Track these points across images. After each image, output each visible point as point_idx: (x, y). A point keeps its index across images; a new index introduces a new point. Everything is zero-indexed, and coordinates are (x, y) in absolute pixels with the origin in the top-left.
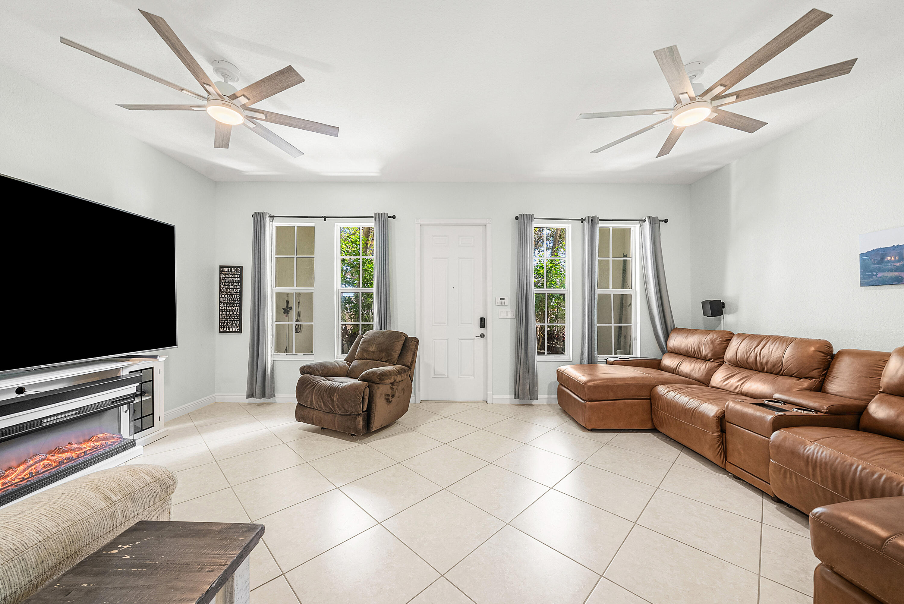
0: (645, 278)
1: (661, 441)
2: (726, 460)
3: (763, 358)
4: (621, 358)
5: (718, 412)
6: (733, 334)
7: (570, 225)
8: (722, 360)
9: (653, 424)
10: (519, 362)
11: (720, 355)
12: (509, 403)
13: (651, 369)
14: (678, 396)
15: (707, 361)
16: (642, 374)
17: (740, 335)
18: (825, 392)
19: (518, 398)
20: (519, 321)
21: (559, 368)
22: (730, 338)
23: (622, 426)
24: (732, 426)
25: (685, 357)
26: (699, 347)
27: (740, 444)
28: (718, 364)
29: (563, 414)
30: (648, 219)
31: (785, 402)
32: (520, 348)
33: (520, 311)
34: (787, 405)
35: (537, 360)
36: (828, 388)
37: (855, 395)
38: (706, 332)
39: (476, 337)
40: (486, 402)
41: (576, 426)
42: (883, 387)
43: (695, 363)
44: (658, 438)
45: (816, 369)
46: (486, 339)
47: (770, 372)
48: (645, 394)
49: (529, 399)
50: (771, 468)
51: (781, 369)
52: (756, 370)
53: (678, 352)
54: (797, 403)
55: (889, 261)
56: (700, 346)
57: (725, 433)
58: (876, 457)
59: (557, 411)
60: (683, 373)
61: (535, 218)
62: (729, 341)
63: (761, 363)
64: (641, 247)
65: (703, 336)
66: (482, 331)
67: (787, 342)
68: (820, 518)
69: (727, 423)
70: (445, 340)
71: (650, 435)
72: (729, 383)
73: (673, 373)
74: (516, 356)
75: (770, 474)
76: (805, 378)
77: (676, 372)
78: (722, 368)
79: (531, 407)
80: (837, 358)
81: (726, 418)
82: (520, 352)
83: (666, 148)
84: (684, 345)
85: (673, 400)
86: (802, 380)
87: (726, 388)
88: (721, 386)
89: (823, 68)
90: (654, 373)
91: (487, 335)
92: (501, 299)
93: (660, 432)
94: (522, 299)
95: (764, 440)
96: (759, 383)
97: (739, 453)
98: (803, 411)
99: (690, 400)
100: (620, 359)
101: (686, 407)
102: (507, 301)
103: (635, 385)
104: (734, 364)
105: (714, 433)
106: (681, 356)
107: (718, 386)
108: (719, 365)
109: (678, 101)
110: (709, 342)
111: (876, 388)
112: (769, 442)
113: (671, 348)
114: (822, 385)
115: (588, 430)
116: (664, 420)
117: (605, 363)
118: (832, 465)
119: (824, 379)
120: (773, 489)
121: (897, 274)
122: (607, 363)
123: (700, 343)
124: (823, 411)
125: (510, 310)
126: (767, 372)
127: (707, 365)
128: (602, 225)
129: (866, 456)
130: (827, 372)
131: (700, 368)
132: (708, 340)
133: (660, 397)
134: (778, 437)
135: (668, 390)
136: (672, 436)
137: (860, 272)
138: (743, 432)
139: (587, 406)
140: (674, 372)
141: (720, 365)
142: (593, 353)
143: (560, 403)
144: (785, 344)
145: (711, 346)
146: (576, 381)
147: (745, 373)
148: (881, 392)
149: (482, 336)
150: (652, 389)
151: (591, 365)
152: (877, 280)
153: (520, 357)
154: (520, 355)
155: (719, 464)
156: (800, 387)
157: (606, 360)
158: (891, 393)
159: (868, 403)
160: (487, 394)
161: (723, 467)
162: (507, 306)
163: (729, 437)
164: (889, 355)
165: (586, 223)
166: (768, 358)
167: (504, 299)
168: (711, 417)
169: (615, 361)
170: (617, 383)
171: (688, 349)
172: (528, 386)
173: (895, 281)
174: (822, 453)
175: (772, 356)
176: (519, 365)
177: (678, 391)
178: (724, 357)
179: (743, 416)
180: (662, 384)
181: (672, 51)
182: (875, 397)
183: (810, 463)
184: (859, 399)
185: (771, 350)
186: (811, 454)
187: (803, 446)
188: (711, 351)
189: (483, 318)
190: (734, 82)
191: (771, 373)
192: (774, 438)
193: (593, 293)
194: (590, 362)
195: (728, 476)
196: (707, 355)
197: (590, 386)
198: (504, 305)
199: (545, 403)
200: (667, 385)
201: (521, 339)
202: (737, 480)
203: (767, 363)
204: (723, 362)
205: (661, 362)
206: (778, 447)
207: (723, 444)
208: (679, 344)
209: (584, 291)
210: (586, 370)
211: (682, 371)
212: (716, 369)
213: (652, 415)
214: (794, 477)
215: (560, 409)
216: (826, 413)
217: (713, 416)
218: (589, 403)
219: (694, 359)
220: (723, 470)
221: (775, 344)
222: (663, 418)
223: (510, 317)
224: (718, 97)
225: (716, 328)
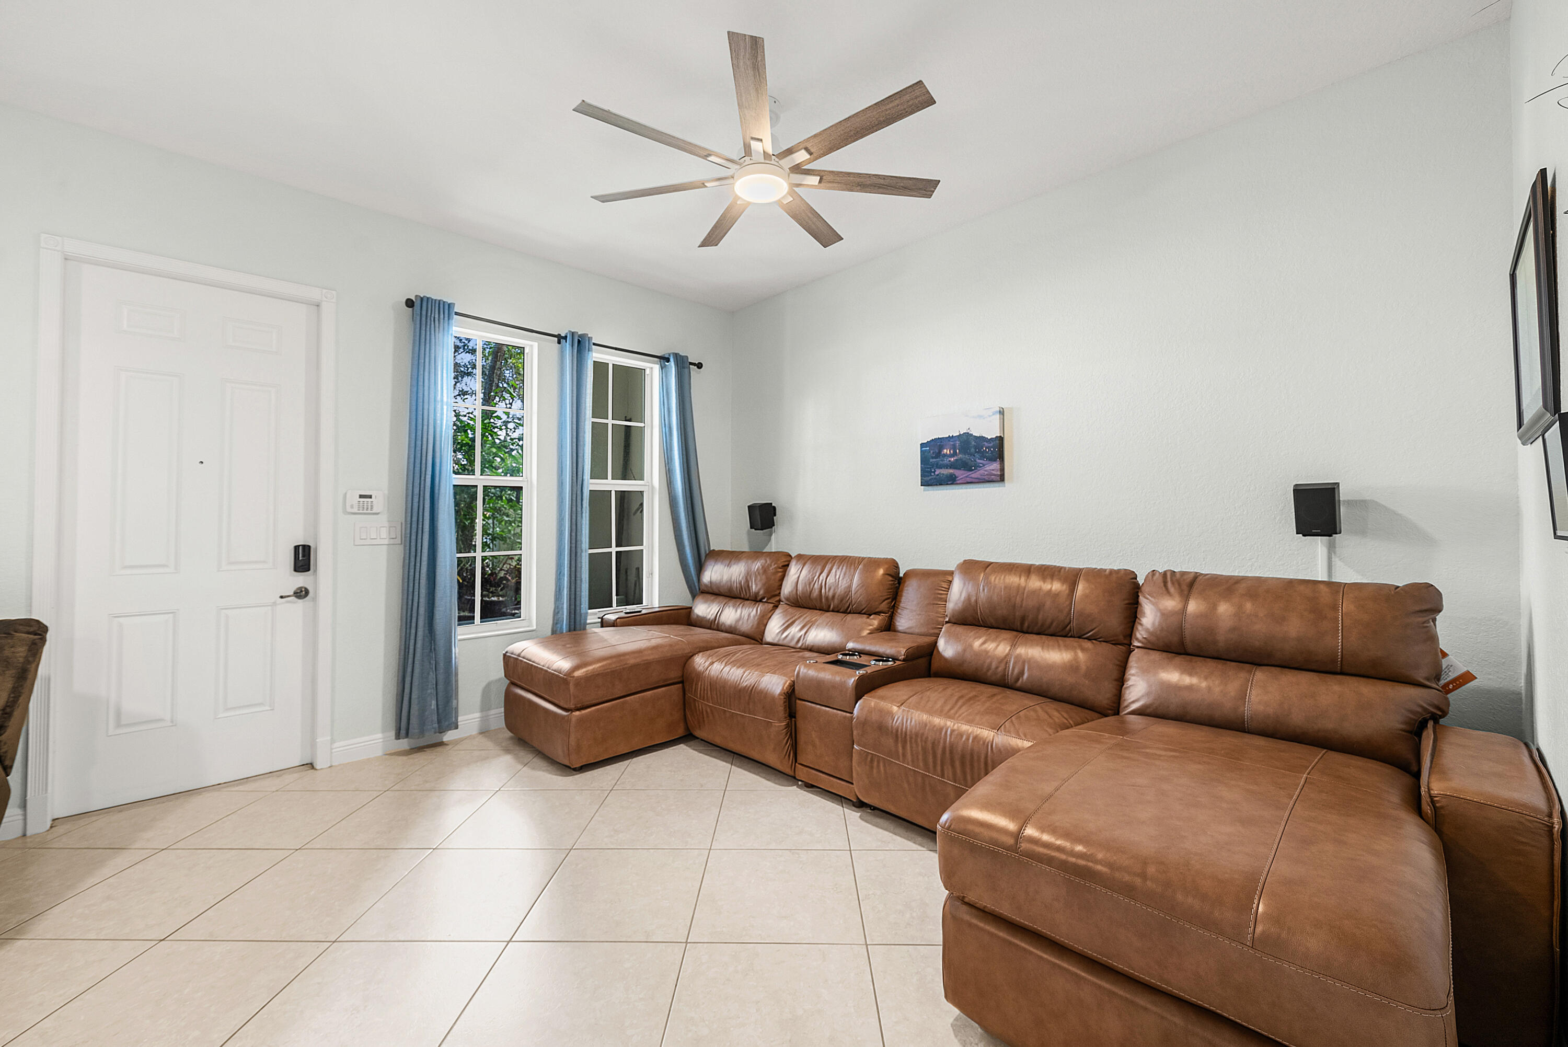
0: (668, 463)
1: (701, 754)
2: (796, 762)
3: (830, 589)
4: (628, 611)
5: (786, 686)
6: (790, 556)
7: (536, 344)
8: (777, 598)
9: (687, 728)
10: (412, 648)
11: (775, 591)
12: (379, 753)
13: (678, 626)
14: (727, 669)
15: (757, 602)
16: (669, 638)
17: (800, 557)
18: (895, 631)
19: (407, 735)
20: (413, 549)
21: (511, 648)
22: (786, 563)
23: (637, 744)
24: (804, 704)
25: (728, 599)
26: (747, 581)
27: (815, 731)
28: (772, 605)
29: (517, 748)
30: (674, 357)
31: (861, 653)
32: (414, 615)
33: (414, 526)
34: (864, 657)
35: (459, 637)
36: (897, 624)
37: (923, 630)
38: (756, 554)
39: (282, 597)
40: (311, 766)
41: (549, 769)
42: (949, 616)
43: (743, 606)
44: (696, 750)
45: (884, 601)
46: (315, 599)
47: (836, 611)
48: (674, 674)
49: (435, 733)
50: (855, 757)
51: (850, 605)
52: (820, 610)
53: (717, 591)
54: (874, 652)
55: (945, 455)
56: (749, 579)
57: (795, 717)
58: (960, 712)
59: (503, 744)
60: (725, 626)
61: (457, 314)
62: (786, 567)
63: (827, 598)
64: (662, 406)
65: (753, 562)
66: (301, 580)
67: (855, 563)
68: (950, 829)
69: (798, 701)
70: (166, 616)
71: (682, 747)
72: (789, 634)
73: (710, 628)
74: (404, 634)
75: (853, 768)
76: (875, 613)
77: (715, 627)
78: (778, 611)
79: (439, 749)
80: (905, 582)
81: (796, 692)
82: (414, 625)
83: (716, 234)
84: (725, 578)
85: (720, 676)
86: (872, 617)
87: (785, 642)
88: (779, 640)
89: (910, 179)
90: (685, 633)
91: (315, 592)
92: (361, 496)
93: (698, 738)
94: (422, 499)
95: (845, 717)
96: (826, 629)
97: (814, 746)
98: (881, 663)
99: (744, 672)
100: (626, 613)
101: (740, 686)
102: (379, 503)
103: (658, 662)
104: (793, 603)
105: (780, 721)
106: (721, 598)
107: (775, 641)
108: (774, 606)
109: (748, 150)
110: (761, 571)
111: (942, 617)
112: (852, 718)
113: (706, 586)
114: (891, 621)
115: (575, 769)
116: (705, 716)
117: (599, 625)
118: (923, 734)
119: (893, 613)
120: (858, 790)
121: (951, 471)
122: (604, 624)
123: (748, 573)
124: (900, 658)
125: (386, 524)
126: (833, 611)
127: (759, 609)
128: (597, 355)
129: (952, 712)
130: (895, 603)
131: (749, 615)
132: (758, 567)
133: (699, 675)
134: (861, 709)
135: (710, 661)
136: (718, 740)
137: (921, 467)
138: (820, 710)
139: (574, 720)
140: (712, 626)
141: (776, 607)
142: (578, 608)
143: (510, 725)
144: (853, 567)
145: (764, 577)
146: (550, 673)
147: (809, 615)
148: (947, 622)
149: (302, 593)
150: (686, 663)
151: (574, 632)
152: (935, 479)
153: (413, 637)
154: (413, 631)
155: (788, 771)
156: (871, 627)
157: (602, 618)
158: (956, 622)
159: (935, 638)
160: (313, 745)
161: (792, 773)
162: (377, 514)
163: (800, 724)
164: (951, 573)
165: (568, 345)
166: (834, 590)
167: (370, 497)
168: (776, 696)
169: (618, 620)
170: (628, 662)
171: (731, 585)
172: (434, 702)
173: (950, 481)
174: (911, 722)
175: (840, 585)
176: (411, 656)
177: (726, 660)
178: (780, 593)
179: (819, 685)
180: (700, 652)
181: (756, 43)
182: (943, 630)
183: (900, 739)
184: (926, 635)
185: (837, 577)
186: (901, 725)
187: (890, 717)
188: (764, 585)
189: (304, 546)
190: (822, 152)
191: (838, 612)
192: (858, 712)
193: (579, 487)
194: (572, 627)
195: (798, 786)
196: (758, 593)
197: (579, 679)
198: (365, 511)
199: (475, 732)
200: (708, 652)
201: (416, 593)
202: (810, 789)
203: (833, 597)
204: (780, 601)
205: (690, 612)
206: (864, 723)
207: (792, 737)
208: (719, 578)
209: (562, 483)
210: (568, 646)
211: (723, 623)
212: (770, 614)
213: (685, 710)
214: (881, 764)
215: (511, 738)
216: (904, 660)
217: (780, 694)
218: (577, 713)
219: (740, 601)
220: (791, 778)
221: (842, 569)
222: (705, 713)
223: (386, 542)
224: (797, 169)
225: (765, 548)
